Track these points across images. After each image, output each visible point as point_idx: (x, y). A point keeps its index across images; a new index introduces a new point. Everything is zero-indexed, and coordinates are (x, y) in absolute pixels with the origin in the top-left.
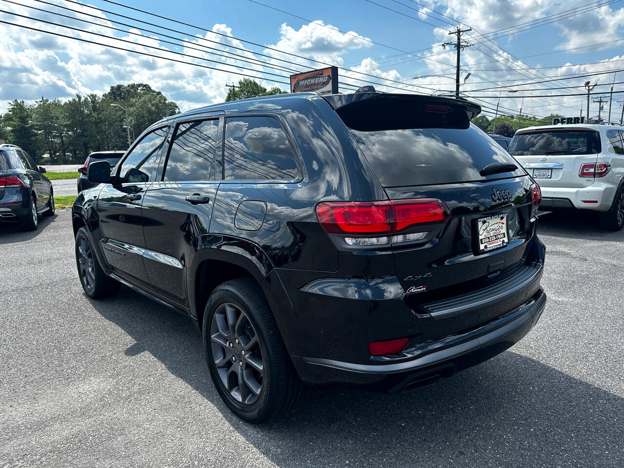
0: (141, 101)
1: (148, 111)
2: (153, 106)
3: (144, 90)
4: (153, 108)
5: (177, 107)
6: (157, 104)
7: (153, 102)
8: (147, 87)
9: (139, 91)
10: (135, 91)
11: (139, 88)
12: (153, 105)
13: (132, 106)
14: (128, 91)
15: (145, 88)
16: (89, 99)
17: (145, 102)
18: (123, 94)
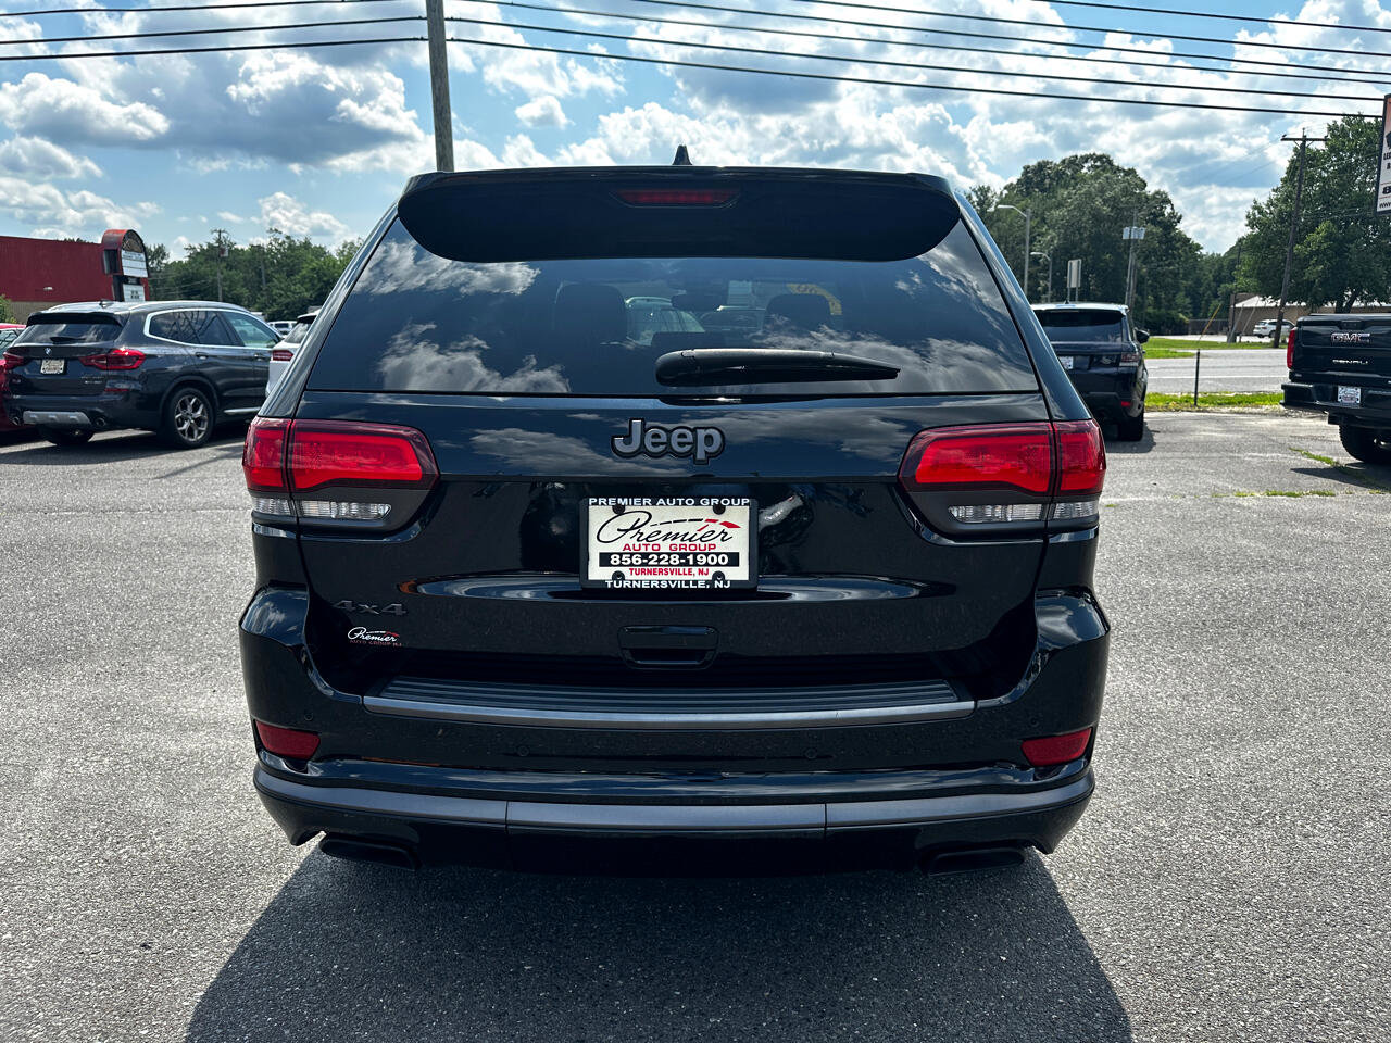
0: (1080, 195)
1: (1094, 216)
2: (1104, 205)
3: (1097, 167)
4: (1106, 209)
5: (1169, 202)
6: (1114, 198)
7: (1109, 194)
8: (1104, 162)
9: (1084, 170)
10: (1076, 171)
11: (1086, 165)
12: (1105, 202)
13: (1059, 206)
14: (1059, 175)
15: (1098, 164)
16: (975, 198)
17: (1089, 194)
18: (1047, 181)
